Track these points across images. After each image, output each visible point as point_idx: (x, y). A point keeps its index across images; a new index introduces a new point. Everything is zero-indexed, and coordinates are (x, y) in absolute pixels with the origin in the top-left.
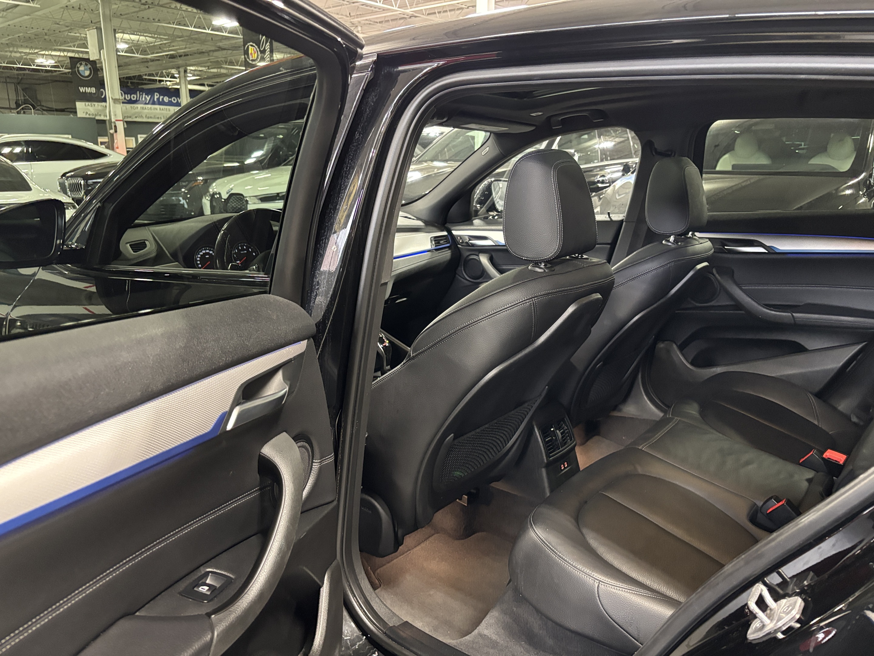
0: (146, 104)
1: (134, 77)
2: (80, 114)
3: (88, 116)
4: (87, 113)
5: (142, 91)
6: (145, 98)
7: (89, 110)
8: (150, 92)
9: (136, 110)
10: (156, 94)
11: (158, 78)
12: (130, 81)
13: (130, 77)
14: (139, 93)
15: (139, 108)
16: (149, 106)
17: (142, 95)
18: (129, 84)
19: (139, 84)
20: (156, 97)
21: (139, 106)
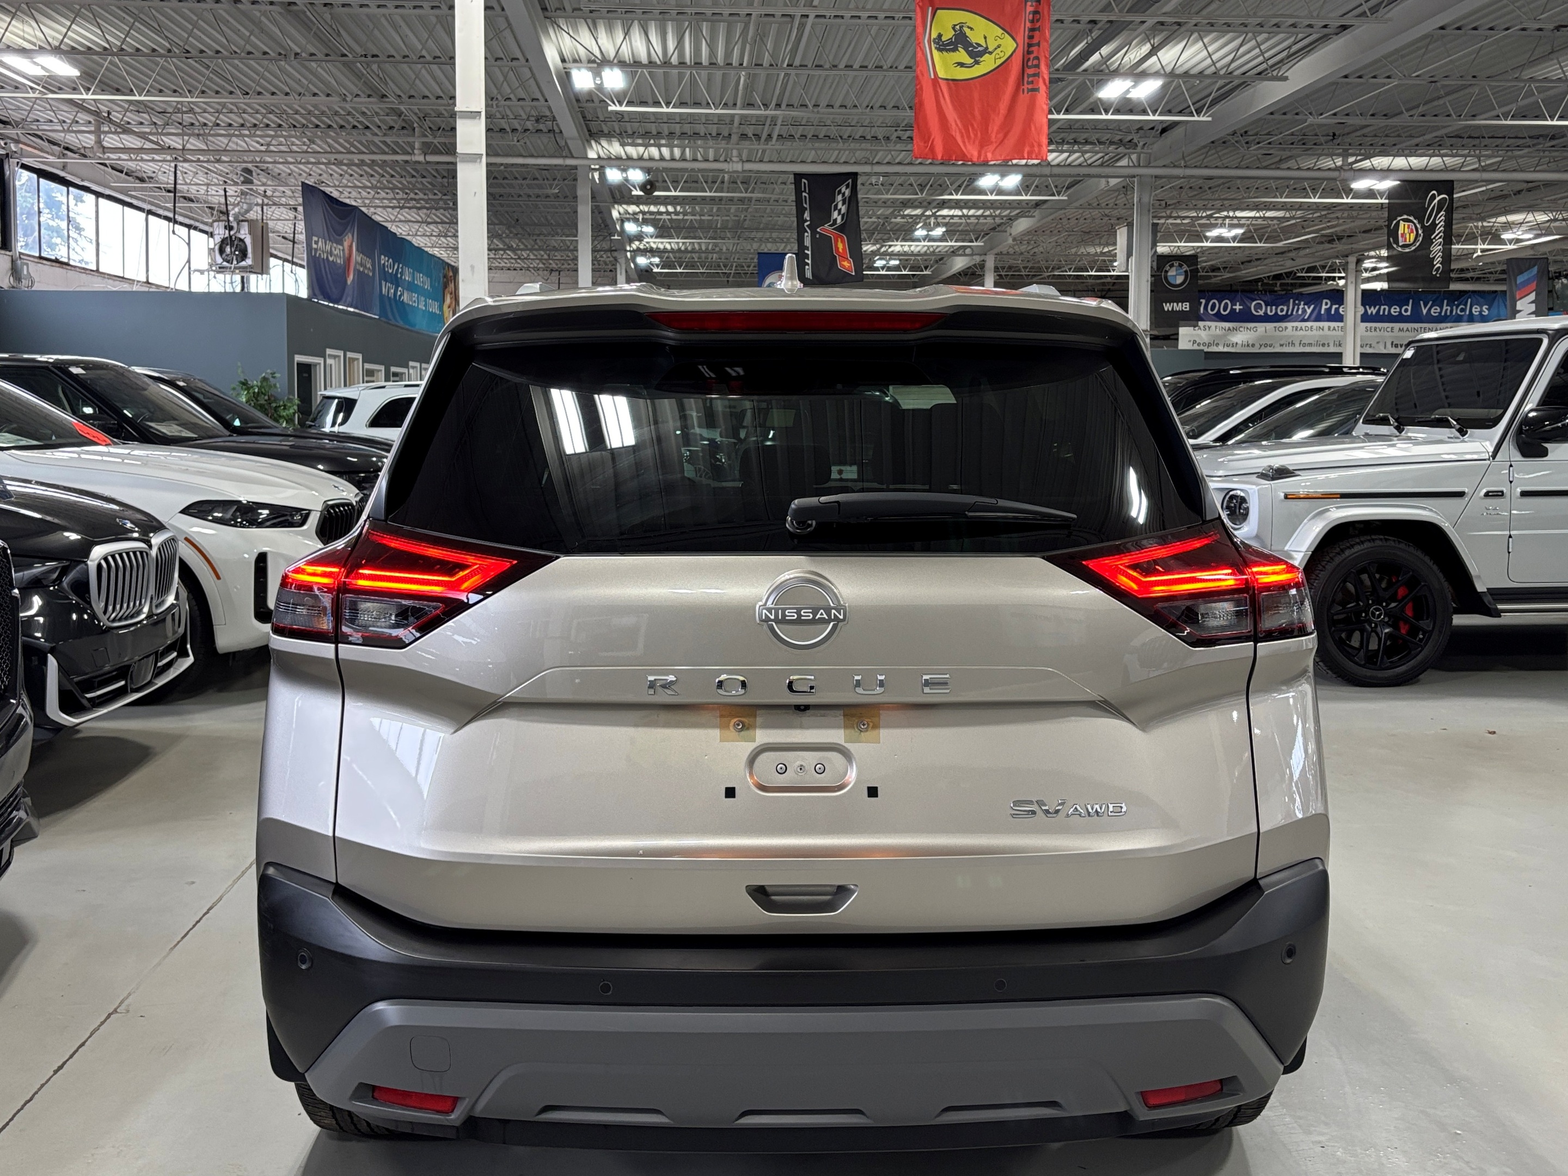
0: (1304, 320)
1: (1288, 274)
2: (1183, 344)
3: (1196, 347)
4: (1194, 342)
5: (1300, 297)
6: (1304, 311)
7: (1199, 335)
8: (1315, 299)
9: (1284, 333)
10: (1325, 301)
11: (1324, 275)
12: (1278, 283)
13: (1281, 274)
14: (1294, 302)
15: (1290, 328)
16: (1309, 324)
17: (1299, 305)
18: (1278, 288)
19: (1294, 286)
20: (1324, 307)
21: (1290, 325)
